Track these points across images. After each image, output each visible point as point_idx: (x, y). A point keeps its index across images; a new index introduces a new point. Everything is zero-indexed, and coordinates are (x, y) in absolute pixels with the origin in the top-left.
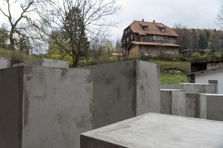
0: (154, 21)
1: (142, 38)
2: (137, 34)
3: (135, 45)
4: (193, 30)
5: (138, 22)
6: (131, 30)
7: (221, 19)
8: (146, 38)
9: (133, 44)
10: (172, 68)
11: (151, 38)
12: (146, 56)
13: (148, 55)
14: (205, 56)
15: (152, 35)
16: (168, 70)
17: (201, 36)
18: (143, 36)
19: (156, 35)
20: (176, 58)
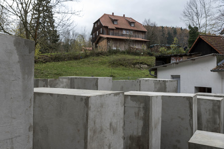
0: (124, 15)
1: (111, 31)
2: (107, 27)
3: (104, 38)
4: (163, 27)
5: (108, 15)
6: (100, 23)
7: (186, 15)
8: (115, 31)
9: (101, 37)
10: (138, 63)
11: (120, 33)
12: (114, 50)
13: (116, 48)
14: (171, 51)
15: (122, 29)
16: (135, 64)
17: (169, 34)
18: (113, 29)
19: (126, 30)
20: (144, 53)
